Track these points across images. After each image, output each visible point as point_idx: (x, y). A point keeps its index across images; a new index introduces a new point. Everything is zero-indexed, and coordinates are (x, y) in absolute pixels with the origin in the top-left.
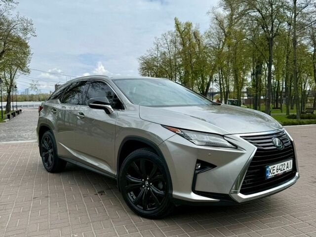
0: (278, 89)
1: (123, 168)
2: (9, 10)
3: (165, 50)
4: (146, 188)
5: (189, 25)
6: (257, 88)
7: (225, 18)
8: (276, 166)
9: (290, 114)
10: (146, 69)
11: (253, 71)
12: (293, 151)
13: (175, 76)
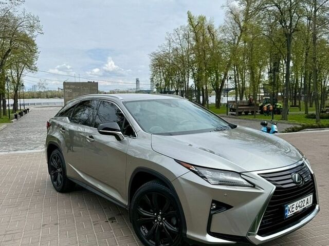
0: (296, 86)
1: (134, 200)
2: (15, 7)
3: (177, 46)
4: (158, 223)
5: (202, 19)
6: (274, 85)
7: (240, 12)
8: (295, 203)
9: (310, 112)
10: (157, 66)
11: (271, 68)
12: (314, 184)
13: (188, 73)
